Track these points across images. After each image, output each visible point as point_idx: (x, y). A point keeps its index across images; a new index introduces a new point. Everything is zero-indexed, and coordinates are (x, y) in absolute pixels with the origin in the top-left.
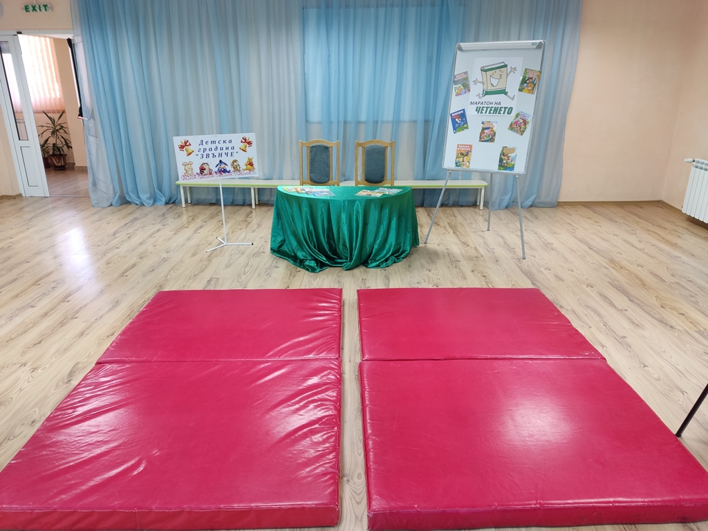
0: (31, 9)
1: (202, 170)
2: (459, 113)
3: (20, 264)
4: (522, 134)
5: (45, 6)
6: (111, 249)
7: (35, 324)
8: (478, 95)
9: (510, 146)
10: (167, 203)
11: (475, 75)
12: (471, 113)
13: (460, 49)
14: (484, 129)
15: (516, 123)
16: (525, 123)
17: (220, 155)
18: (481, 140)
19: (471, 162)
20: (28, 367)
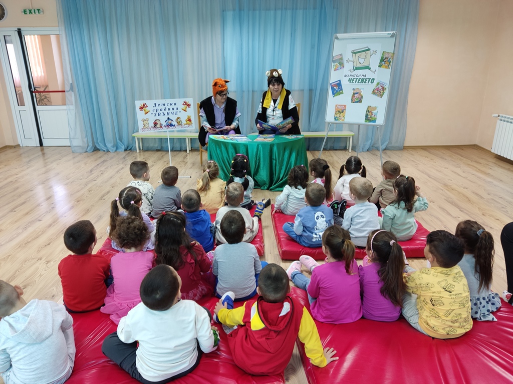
0: (28, 12)
1: (155, 124)
2: (337, 83)
3: (26, 192)
4: (381, 97)
5: (39, 10)
6: (91, 181)
7: (43, 232)
8: (350, 70)
9: (373, 105)
10: (126, 150)
11: (348, 56)
12: (345, 83)
13: (337, 38)
14: (354, 94)
15: (377, 89)
16: (383, 89)
17: (168, 114)
18: (353, 101)
19: (345, 117)
20: (43, 261)
